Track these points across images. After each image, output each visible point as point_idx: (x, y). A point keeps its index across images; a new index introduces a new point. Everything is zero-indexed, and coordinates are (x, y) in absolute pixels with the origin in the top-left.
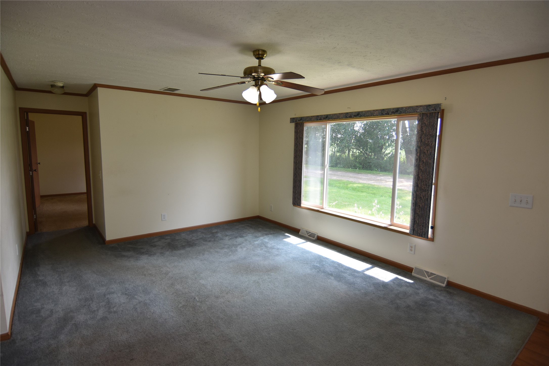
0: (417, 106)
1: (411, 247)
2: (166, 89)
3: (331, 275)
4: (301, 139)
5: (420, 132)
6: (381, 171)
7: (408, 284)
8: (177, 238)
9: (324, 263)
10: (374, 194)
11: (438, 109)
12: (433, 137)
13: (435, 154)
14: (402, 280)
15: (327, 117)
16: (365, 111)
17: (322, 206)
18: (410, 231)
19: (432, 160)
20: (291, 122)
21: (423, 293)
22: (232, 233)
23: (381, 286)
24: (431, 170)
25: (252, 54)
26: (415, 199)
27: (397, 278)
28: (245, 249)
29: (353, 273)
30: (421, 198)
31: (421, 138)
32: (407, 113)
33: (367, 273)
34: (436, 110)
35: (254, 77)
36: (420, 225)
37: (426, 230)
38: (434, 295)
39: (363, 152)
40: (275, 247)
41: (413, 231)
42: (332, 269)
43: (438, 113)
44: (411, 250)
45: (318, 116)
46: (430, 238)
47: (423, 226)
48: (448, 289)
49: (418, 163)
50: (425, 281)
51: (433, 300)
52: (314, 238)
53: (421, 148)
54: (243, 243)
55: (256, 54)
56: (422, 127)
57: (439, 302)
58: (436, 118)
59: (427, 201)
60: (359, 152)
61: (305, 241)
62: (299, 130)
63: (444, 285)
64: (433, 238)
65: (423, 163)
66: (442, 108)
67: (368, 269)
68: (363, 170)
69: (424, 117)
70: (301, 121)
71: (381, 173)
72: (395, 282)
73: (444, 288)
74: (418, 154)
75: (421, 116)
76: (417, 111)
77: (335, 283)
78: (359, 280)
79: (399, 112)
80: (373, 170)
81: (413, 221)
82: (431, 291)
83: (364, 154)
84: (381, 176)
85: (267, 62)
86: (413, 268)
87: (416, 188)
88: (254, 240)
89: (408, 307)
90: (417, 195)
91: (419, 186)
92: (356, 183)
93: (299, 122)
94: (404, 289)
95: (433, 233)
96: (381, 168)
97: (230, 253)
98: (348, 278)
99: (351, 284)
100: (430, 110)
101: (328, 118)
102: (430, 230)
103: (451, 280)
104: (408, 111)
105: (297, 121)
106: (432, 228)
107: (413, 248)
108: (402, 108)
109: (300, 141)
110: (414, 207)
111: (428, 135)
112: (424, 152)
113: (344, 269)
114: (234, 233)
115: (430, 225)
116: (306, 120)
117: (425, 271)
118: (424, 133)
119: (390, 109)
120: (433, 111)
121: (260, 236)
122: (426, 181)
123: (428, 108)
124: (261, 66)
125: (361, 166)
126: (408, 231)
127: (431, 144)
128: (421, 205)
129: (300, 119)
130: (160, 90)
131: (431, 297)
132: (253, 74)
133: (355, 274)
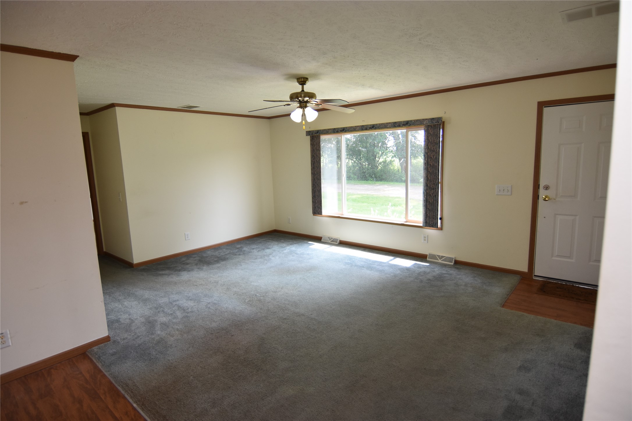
0: (423, 119)
1: (425, 237)
2: (185, 106)
3: (363, 267)
4: (318, 151)
5: (427, 141)
6: (377, 181)
7: (426, 266)
8: (205, 255)
9: (354, 260)
10: (375, 203)
11: (440, 122)
12: (437, 145)
13: (439, 158)
14: (420, 264)
15: (343, 130)
16: (379, 124)
17: (341, 212)
18: (423, 224)
19: (438, 163)
20: (306, 135)
21: (437, 270)
22: (257, 246)
23: (405, 270)
24: (437, 172)
25: (296, 80)
26: (426, 196)
27: (416, 264)
28: (277, 257)
29: (380, 264)
30: (430, 195)
31: (427, 145)
32: (416, 125)
33: (391, 262)
34: (438, 122)
35: (300, 101)
36: (431, 218)
37: (436, 221)
38: (447, 271)
39: (357, 161)
40: (304, 253)
41: (426, 224)
42: (362, 263)
43: (440, 124)
44: (425, 240)
45: (335, 129)
46: (440, 228)
47: (433, 218)
48: (456, 266)
49: (426, 166)
50: (438, 263)
51: (446, 274)
52: (337, 242)
53: (428, 154)
54: (273, 253)
55: (299, 81)
56: (428, 136)
57: (451, 274)
58: (439, 129)
59: (436, 197)
60: (353, 161)
61: (330, 246)
62: (315, 143)
63: (452, 264)
64: (442, 227)
65: (431, 166)
66: (443, 120)
67: (391, 260)
68: (358, 180)
69: (429, 128)
70: (318, 134)
71: (377, 182)
72: (414, 266)
73: (453, 265)
74: (426, 159)
75: (427, 127)
76: (423, 124)
77: (368, 272)
78: (387, 268)
79: (408, 124)
80: (369, 180)
81: (425, 215)
82: (444, 269)
83: (358, 164)
84: (377, 185)
85: (309, 87)
86: (427, 255)
87: (426, 187)
88: (282, 249)
89: (429, 280)
90: (427, 193)
91: (429, 185)
92: (355, 194)
93: (316, 135)
94: (423, 269)
95: (442, 223)
96: (376, 178)
97: (266, 262)
98: (378, 268)
99: (381, 271)
100: (434, 122)
101: (345, 130)
102: (439, 221)
103: (457, 259)
104: (416, 124)
105: (314, 134)
106: (441, 219)
107: (426, 238)
108: (411, 121)
109: (317, 153)
110: (425, 203)
111: (433, 143)
112: (431, 157)
113: (372, 262)
114: (259, 246)
115: (439, 217)
116: (323, 133)
117: (437, 255)
118: (430, 142)
119: (401, 122)
120: (436, 123)
121: (286, 246)
122: (434, 181)
123: (432, 120)
124: (304, 91)
125: (356, 177)
126: (421, 225)
127: (436, 150)
128: (431, 201)
129: (316, 132)
130: (178, 107)
131: (444, 272)
132: (300, 99)
133: (382, 264)
